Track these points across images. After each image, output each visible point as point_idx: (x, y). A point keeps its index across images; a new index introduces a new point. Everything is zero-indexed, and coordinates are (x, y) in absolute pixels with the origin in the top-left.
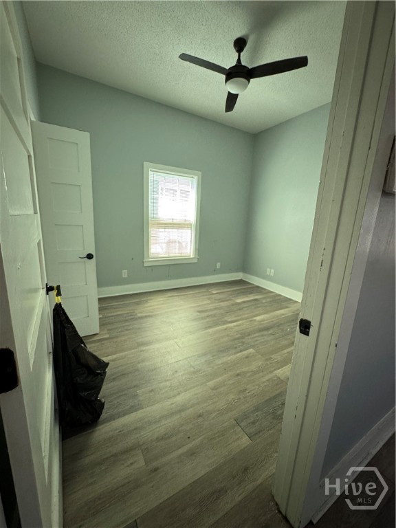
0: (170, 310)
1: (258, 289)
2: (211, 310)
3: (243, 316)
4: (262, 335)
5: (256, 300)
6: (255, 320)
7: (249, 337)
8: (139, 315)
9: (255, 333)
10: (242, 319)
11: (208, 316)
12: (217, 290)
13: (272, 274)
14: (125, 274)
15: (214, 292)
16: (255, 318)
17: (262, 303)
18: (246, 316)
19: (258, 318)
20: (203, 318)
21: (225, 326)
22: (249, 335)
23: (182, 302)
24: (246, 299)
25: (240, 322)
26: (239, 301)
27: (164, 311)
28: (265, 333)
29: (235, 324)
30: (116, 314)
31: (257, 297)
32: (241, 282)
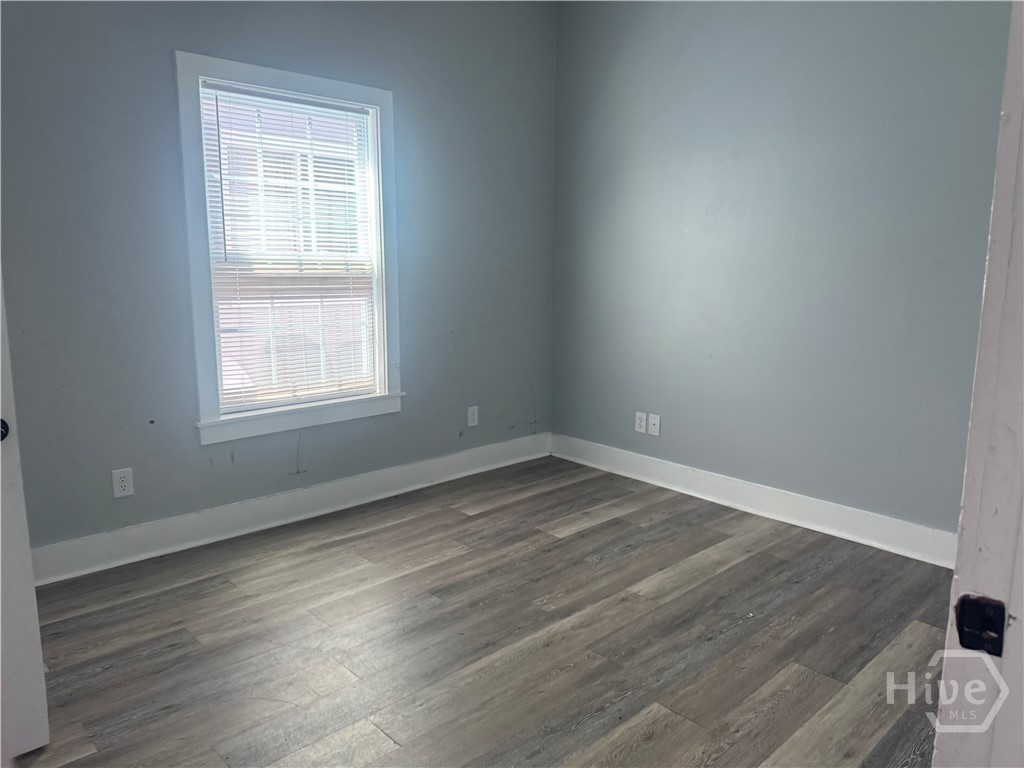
0: (323, 601)
1: (613, 486)
2: (477, 580)
3: (594, 588)
4: (677, 648)
5: (616, 522)
6: (636, 596)
7: (636, 661)
8: (207, 640)
9: (649, 644)
10: (594, 599)
11: (472, 605)
12: (478, 502)
13: (655, 431)
14: (123, 482)
15: (471, 512)
16: (634, 589)
17: (641, 531)
18: (604, 583)
19: (644, 587)
20: (457, 616)
21: (541, 634)
22: (632, 652)
23: (365, 565)
24: (585, 524)
25: (589, 610)
26: (563, 533)
27: (302, 611)
28: (682, 637)
29: (574, 619)
30: (108, 649)
31: (617, 513)
32: (551, 466)
